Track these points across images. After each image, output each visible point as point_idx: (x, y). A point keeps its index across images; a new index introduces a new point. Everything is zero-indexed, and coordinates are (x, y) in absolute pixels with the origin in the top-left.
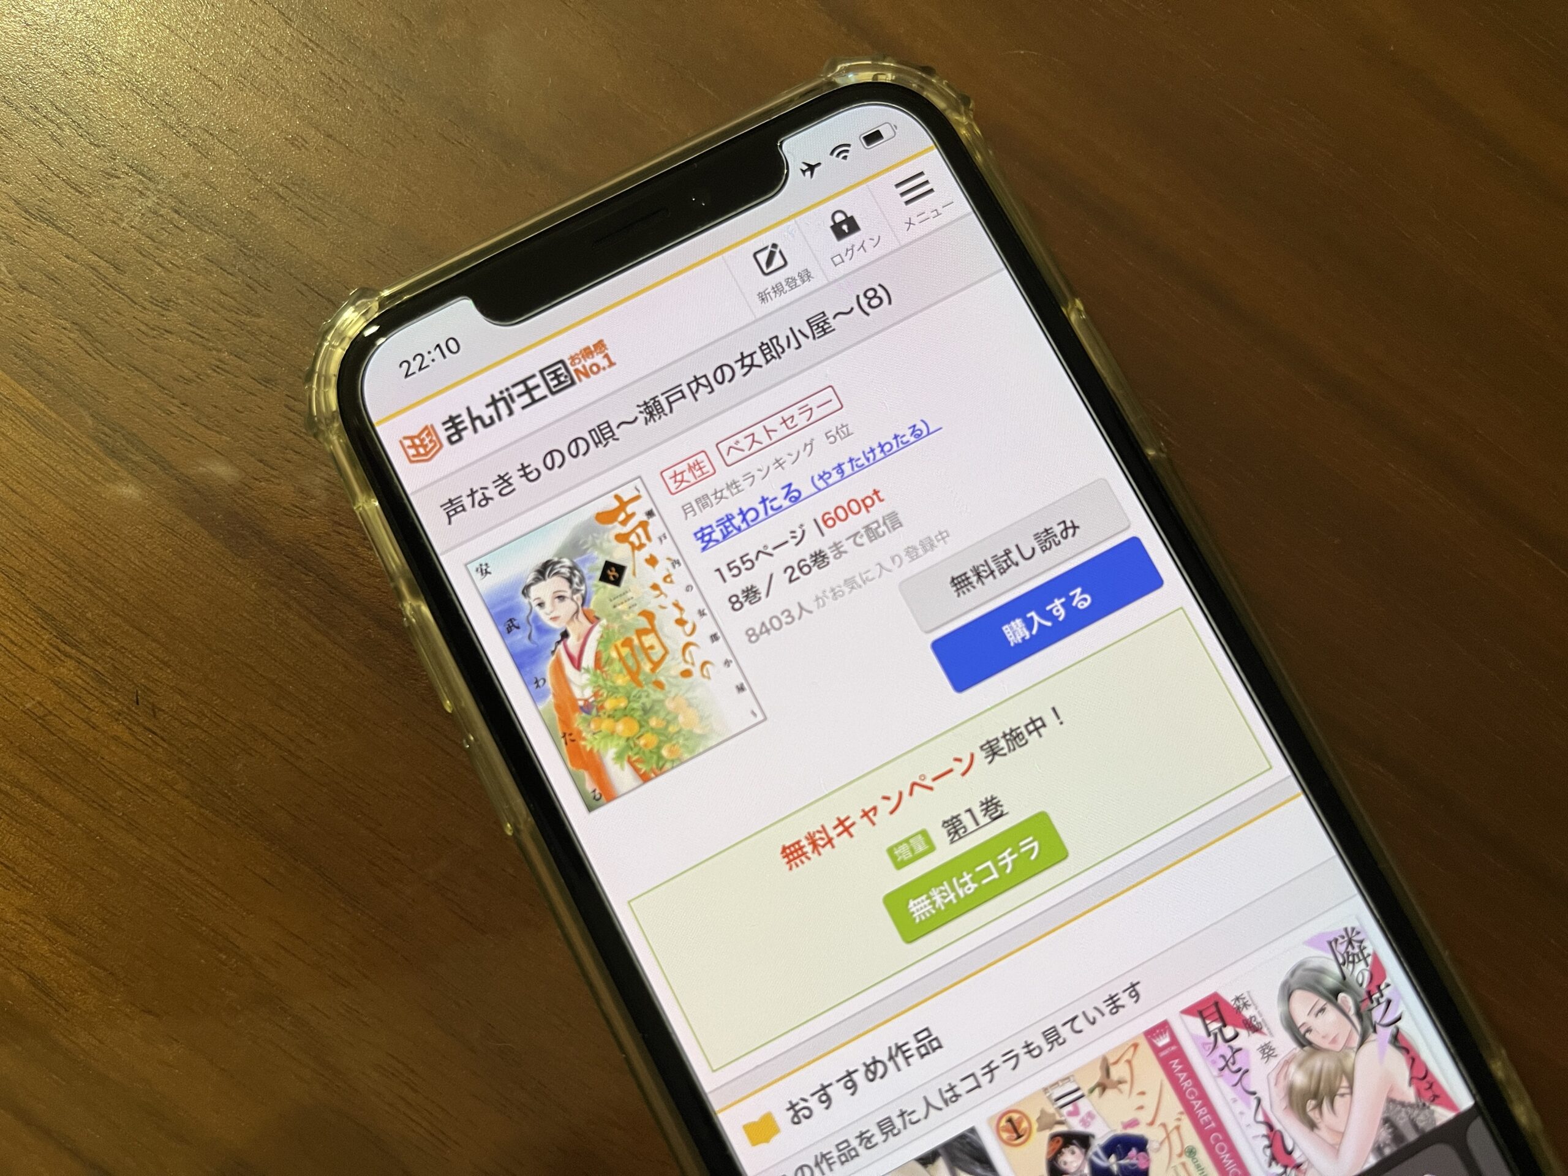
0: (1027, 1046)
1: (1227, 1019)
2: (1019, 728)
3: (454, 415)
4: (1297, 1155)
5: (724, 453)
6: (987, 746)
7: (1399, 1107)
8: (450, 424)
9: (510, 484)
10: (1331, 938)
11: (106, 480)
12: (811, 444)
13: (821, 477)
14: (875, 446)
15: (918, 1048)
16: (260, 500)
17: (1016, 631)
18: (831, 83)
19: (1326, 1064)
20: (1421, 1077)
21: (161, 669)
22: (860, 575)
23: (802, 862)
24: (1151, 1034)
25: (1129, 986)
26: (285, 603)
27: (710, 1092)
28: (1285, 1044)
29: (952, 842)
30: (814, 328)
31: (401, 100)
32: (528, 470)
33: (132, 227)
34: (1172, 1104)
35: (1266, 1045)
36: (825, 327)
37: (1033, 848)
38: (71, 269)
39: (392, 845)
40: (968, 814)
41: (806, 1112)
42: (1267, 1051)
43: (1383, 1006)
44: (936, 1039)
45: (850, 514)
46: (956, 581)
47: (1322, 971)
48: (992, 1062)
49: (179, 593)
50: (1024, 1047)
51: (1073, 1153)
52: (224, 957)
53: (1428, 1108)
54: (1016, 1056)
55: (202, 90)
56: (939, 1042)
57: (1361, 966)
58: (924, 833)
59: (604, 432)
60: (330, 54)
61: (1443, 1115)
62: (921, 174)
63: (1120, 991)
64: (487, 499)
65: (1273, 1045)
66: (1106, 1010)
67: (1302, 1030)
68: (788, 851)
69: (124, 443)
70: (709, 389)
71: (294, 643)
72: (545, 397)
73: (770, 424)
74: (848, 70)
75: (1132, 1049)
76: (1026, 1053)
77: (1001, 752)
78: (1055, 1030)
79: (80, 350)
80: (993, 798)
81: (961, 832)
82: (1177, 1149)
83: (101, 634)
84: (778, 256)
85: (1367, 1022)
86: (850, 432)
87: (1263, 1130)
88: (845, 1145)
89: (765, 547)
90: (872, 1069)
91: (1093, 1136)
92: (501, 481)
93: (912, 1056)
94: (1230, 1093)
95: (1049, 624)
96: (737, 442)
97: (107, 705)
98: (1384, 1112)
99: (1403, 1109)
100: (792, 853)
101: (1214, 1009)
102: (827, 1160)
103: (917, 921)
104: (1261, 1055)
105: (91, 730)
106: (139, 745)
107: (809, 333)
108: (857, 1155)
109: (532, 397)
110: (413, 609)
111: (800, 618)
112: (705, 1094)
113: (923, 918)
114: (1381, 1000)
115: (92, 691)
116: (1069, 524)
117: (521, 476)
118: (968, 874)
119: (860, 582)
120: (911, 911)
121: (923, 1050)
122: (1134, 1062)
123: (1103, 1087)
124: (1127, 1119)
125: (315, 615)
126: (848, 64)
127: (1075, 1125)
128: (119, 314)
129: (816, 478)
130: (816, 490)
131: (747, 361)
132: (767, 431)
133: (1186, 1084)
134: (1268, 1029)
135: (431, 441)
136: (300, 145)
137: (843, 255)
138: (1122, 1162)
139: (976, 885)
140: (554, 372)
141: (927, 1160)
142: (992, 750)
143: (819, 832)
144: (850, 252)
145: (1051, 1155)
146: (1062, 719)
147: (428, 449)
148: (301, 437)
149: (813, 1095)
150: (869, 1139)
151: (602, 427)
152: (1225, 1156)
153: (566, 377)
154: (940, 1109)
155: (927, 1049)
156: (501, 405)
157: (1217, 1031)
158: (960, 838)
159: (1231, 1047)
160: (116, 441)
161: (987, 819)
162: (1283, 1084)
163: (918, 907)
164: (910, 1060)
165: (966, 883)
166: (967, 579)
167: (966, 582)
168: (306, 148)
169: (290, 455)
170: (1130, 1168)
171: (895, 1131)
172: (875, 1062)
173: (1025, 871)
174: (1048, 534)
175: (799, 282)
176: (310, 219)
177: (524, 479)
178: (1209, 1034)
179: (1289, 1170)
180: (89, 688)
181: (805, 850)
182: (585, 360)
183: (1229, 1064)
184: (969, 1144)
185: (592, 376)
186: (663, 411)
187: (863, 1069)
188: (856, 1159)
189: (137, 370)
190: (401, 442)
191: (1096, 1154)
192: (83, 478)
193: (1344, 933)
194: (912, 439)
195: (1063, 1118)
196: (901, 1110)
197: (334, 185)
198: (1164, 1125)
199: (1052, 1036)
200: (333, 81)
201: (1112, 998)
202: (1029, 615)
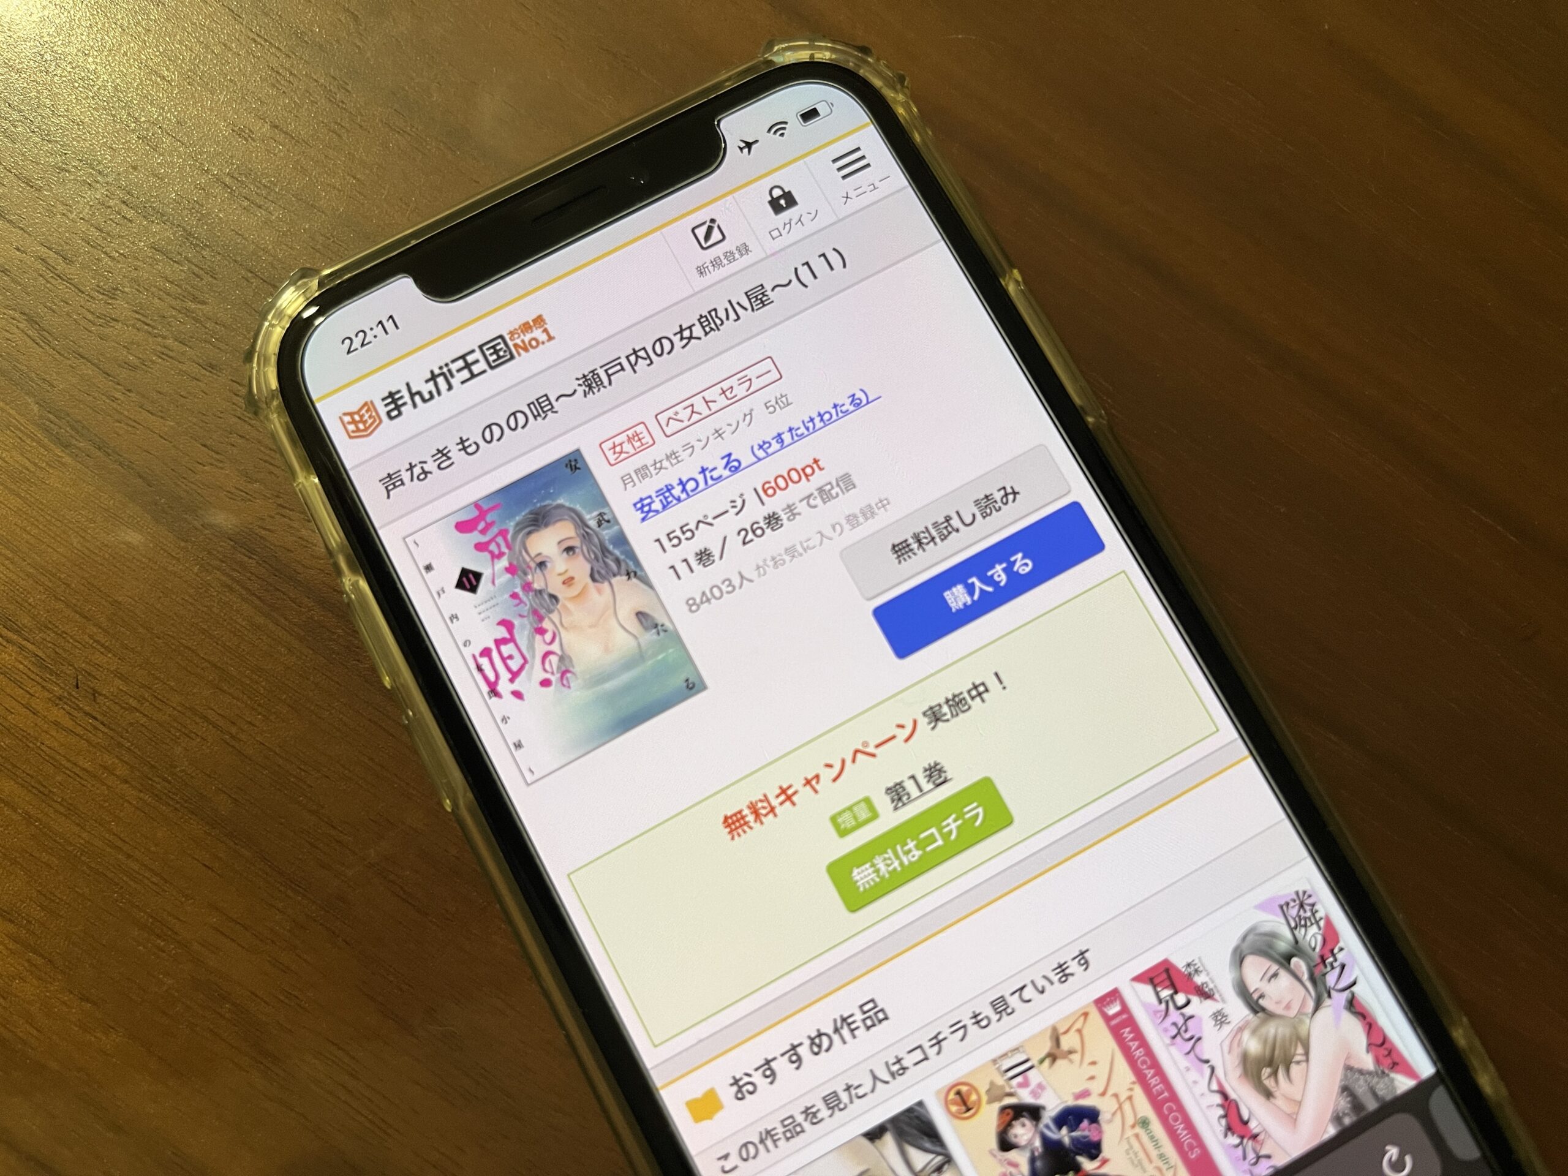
0: (975, 1016)
1: (1178, 986)
2: (961, 693)
3: (394, 390)
4: (1253, 1125)
5: (664, 424)
6: (929, 713)
7: (1357, 1075)
8: (390, 400)
9: (449, 458)
10: (1282, 903)
11: (50, 466)
12: (751, 414)
13: (761, 447)
14: (814, 415)
15: (864, 1020)
16: (203, 484)
17: (957, 597)
18: (770, 63)
19: (1281, 1030)
20: (1379, 1043)
21: (102, 653)
22: (801, 543)
23: (744, 832)
24: (1101, 1002)
25: (1077, 953)
26: (228, 586)
27: (652, 1068)
28: (1238, 1011)
29: (896, 809)
30: (753, 300)
31: (347, 91)
32: (466, 444)
33: (81, 219)
34: (1124, 1074)
35: (1218, 1012)
36: (764, 299)
37: (977, 815)
38: (21, 261)
39: (332, 826)
40: (912, 781)
41: (750, 1088)
42: (1219, 1018)
43: (1337, 971)
44: (882, 1010)
45: (790, 483)
46: (897, 549)
47: (1273, 935)
48: (939, 1033)
49: (121, 578)
50: (972, 1018)
51: (1024, 1125)
52: (162, 944)
53: (1388, 1075)
54: (964, 1027)
55: (152, 86)
56: (885, 1013)
57: (1314, 929)
58: (867, 801)
59: (543, 405)
60: (278, 48)
61: (1403, 1084)
62: (858, 149)
63: (1069, 958)
64: (425, 473)
65: (1226, 1011)
66: (1055, 979)
67: (1255, 996)
68: (730, 821)
69: (68, 429)
70: (648, 362)
71: (238, 627)
72: (484, 372)
73: (708, 395)
74: (784, 49)
75: (1082, 1019)
76: (974, 1023)
77: (945, 718)
78: (1004, 1000)
79: (28, 340)
80: (936, 764)
81: (905, 798)
82: (1130, 1121)
83: (43, 619)
84: (716, 230)
85: (1321, 988)
86: (790, 401)
87: (1218, 1099)
88: (790, 1121)
89: (706, 516)
90: (816, 1042)
91: (1043, 1108)
92: (440, 455)
93: (857, 1028)
94: (1183, 1062)
95: (990, 589)
96: (676, 413)
97: (48, 691)
98: (1342, 1080)
99: (1362, 1077)
100: (733, 823)
101: (1164, 976)
102: (772, 1136)
103: (862, 889)
104: (1214, 1023)
105: (32, 715)
106: (79, 730)
107: (748, 305)
108: (803, 1131)
109: (471, 372)
110: (352, 585)
111: (741, 587)
112: (647, 1070)
113: (867, 886)
114: (1335, 964)
115: (33, 676)
116: (1009, 490)
117: (460, 450)
118: (912, 841)
119: (801, 550)
120: (856, 879)
121: (869, 1022)
122: (1085, 1032)
123: (1053, 1057)
124: (1078, 1090)
125: (259, 598)
126: (783, 46)
127: (1026, 1097)
128: (67, 303)
129: (756, 448)
130: (755, 460)
131: (686, 334)
132: (707, 402)
133: (1138, 1053)
134: (1220, 995)
135: (370, 417)
136: (247, 136)
137: (781, 229)
138: (1074, 1134)
139: (920, 852)
140: (493, 347)
141: (874, 1135)
142: (935, 716)
143: (761, 801)
144: (788, 226)
145: (1002, 1128)
146: (1005, 683)
147: (367, 425)
148: (245, 421)
149: (757, 1069)
150: (814, 1114)
151: (540, 400)
152: (1180, 1127)
153: (505, 351)
154: (887, 1082)
155: (872, 1020)
156: (441, 380)
157: (1168, 998)
158: (904, 804)
159: (1183, 1015)
160: (61, 428)
161: (931, 786)
162: (1237, 1051)
163: (862, 875)
164: (856, 1032)
165: (910, 851)
166: (908, 546)
167: (907, 550)
168: (253, 139)
169: (234, 438)
170: (1082, 1140)
171: (842, 1106)
172: (820, 1035)
173: (970, 837)
174: (988, 500)
175: (737, 256)
176: (255, 208)
177: (463, 452)
178: (1160, 1001)
179: (1245, 1141)
180: (30, 674)
181: (747, 819)
182: (525, 335)
183: (1182, 1031)
184: (918, 1118)
185: (531, 350)
186: (602, 383)
187: (807, 1042)
188: (802, 1135)
189: (83, 357)
190: (341, 418)
191: (1047, 1127)
192: (28, 464)
193: (1295, 897)
194: (852, 408)
195: (1012, 1090)
196: (847, 1084)
197: (280, 175)
198: (1116, 1096)
199: (1000, 1006)
200: (281, 75)
201: (1060, 966)
202: (970, 581)
